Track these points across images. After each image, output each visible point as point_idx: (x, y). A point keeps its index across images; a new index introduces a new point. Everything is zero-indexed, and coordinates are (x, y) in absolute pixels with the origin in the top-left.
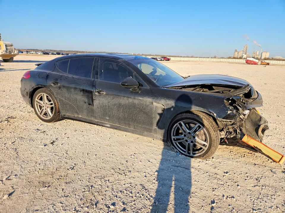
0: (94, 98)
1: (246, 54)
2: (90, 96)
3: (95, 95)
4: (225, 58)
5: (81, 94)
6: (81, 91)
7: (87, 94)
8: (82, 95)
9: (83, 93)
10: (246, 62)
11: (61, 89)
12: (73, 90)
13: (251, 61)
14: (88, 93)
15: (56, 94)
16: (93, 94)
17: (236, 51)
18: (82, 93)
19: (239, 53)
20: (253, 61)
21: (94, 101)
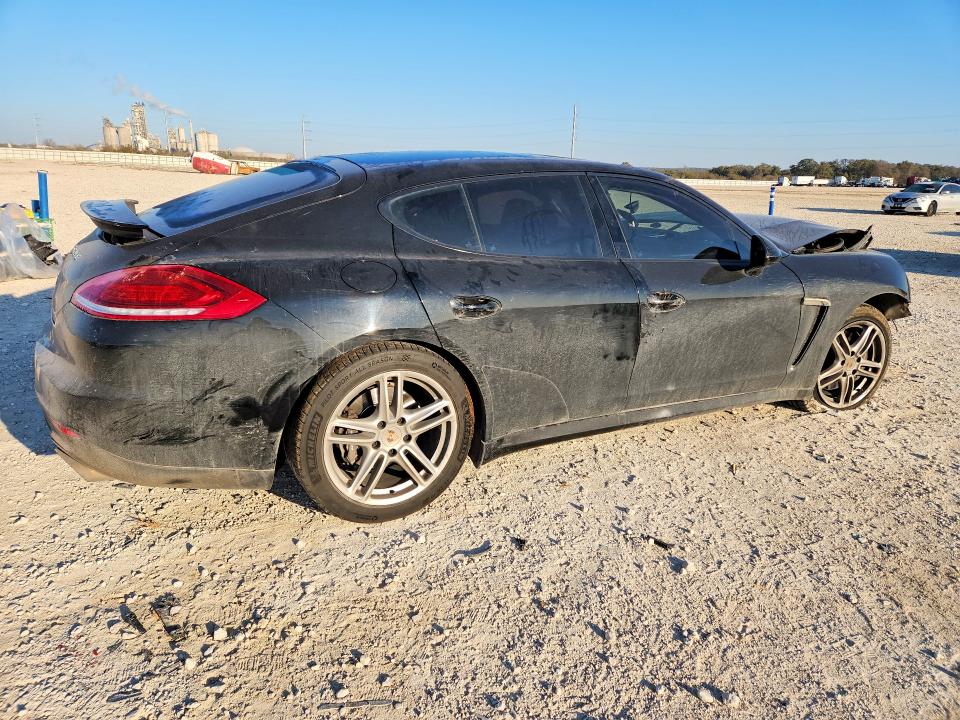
0: (643, 330)
1: (145, 135)
2: (630, 323)
3: (651, 315)
4: (115, 151)
5: (594, 327)
6: (595, 314)
7: (617, 321)
8: (600, 330)
9: (605, 319)
10: (195, 167)
11: (507, 324)
12: (560, 319)
13: (206, 162)
14: (621, 317)
15: (479, 358)
16: (643, 312)
17: (107, 122)
18: (599, 320)
19: (121, 132)
20: (216, 164)
21: (642, 340)
